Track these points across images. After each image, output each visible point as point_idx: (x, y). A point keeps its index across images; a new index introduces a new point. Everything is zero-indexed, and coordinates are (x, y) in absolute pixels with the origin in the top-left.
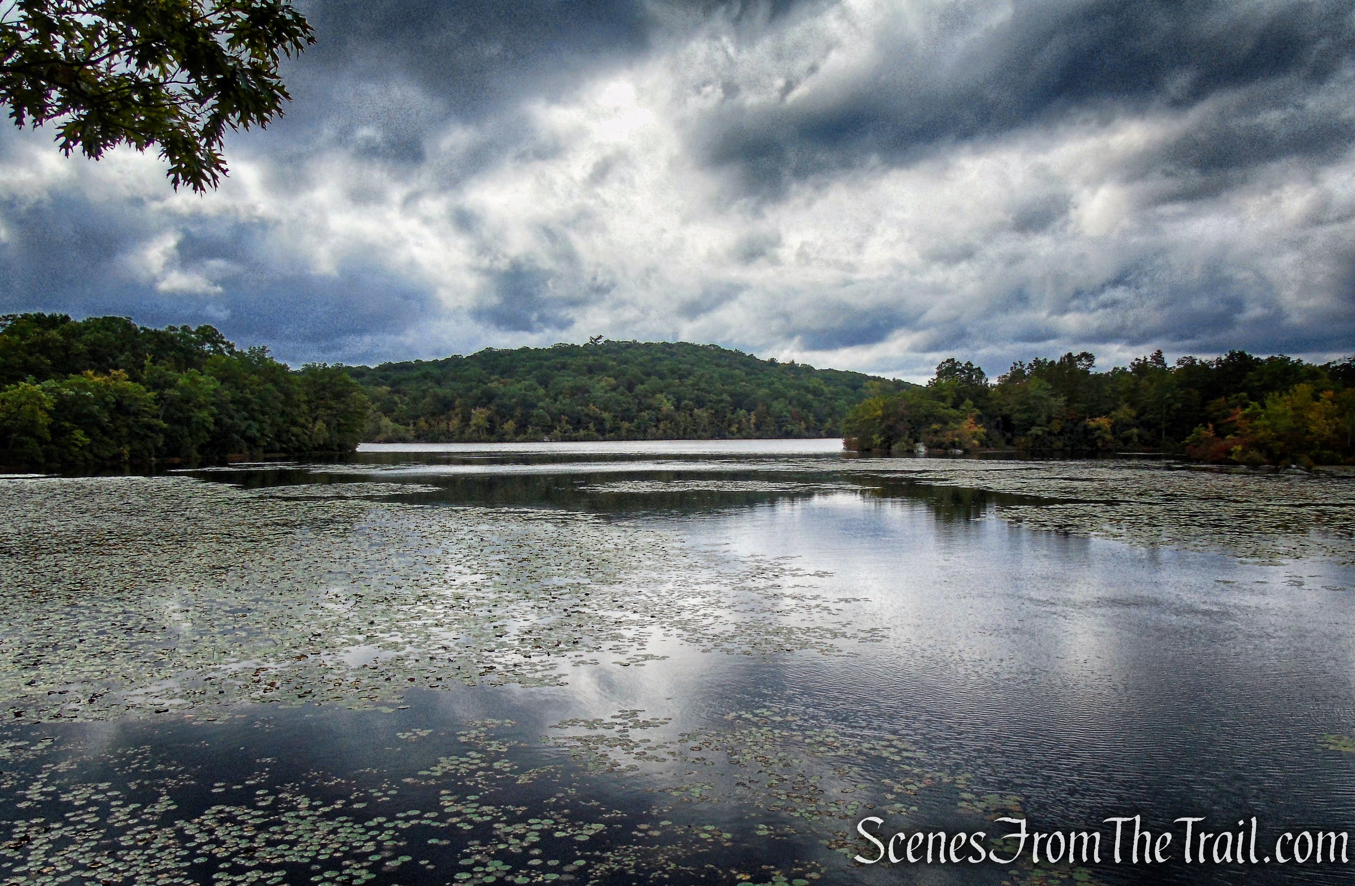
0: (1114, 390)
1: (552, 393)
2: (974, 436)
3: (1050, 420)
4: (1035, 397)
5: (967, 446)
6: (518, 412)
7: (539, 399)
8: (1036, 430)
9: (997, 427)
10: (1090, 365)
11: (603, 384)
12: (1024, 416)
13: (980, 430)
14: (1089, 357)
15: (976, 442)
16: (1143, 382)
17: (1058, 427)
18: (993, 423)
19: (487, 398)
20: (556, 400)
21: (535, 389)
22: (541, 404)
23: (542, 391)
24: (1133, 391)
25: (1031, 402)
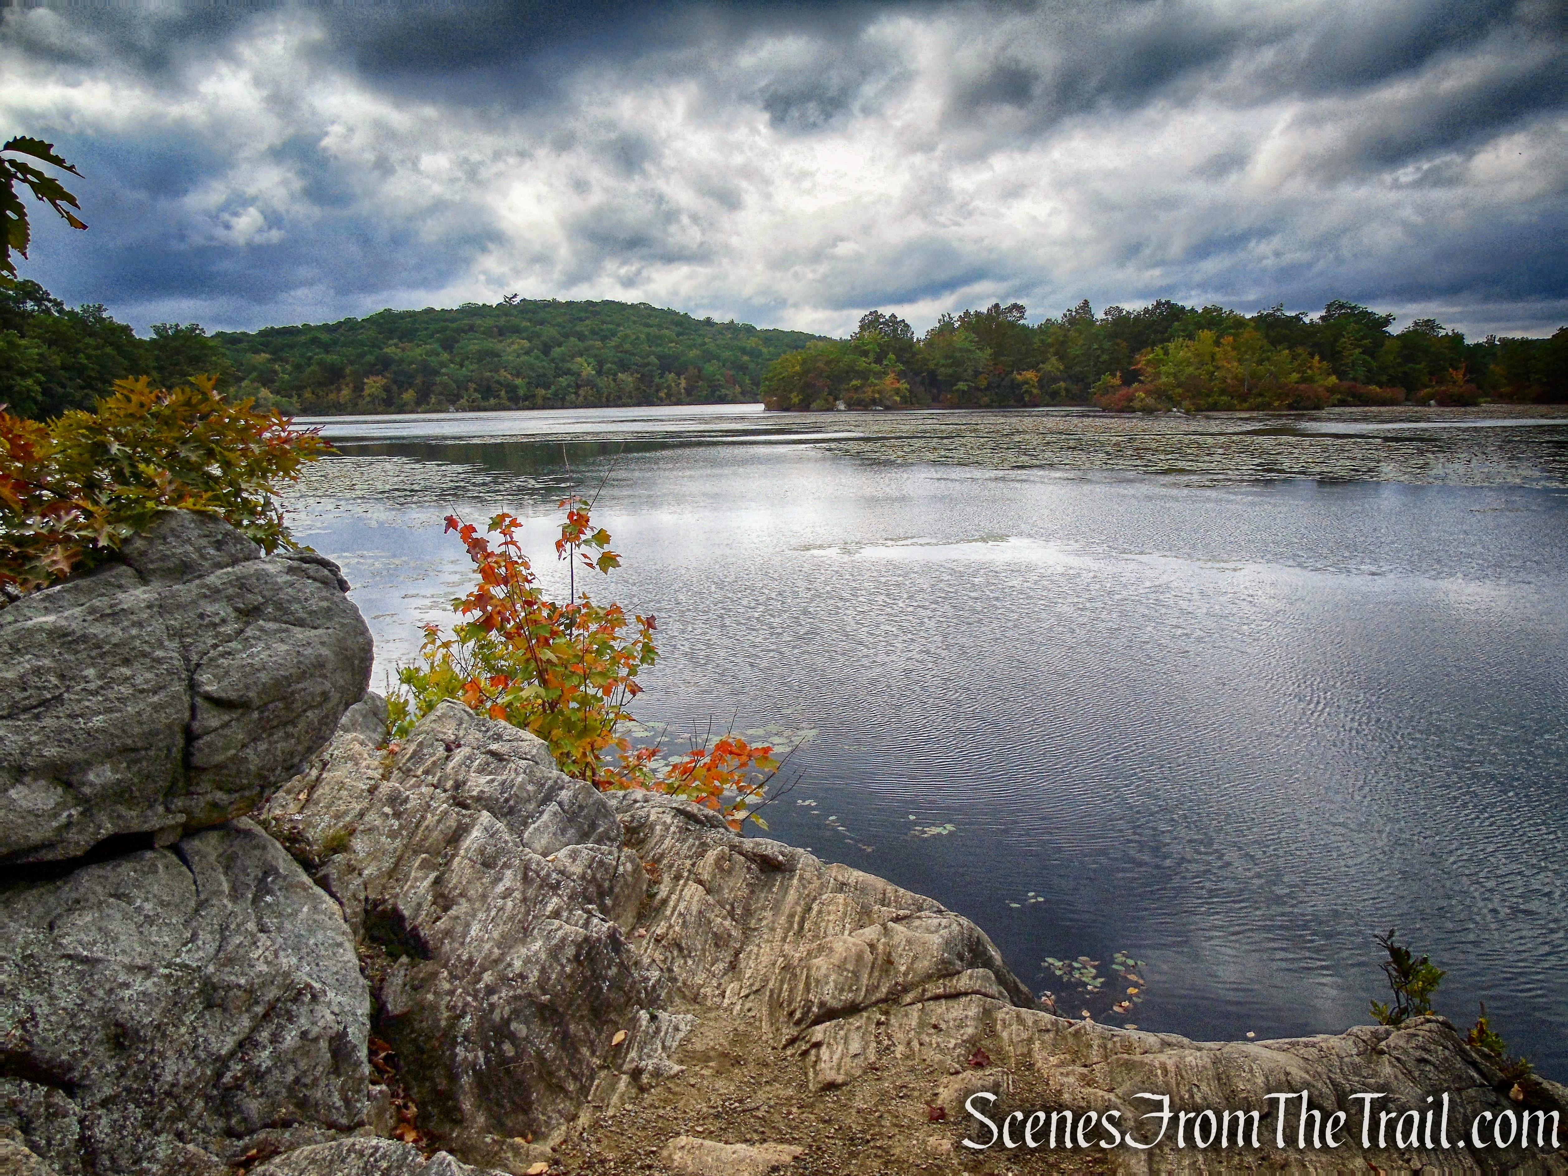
0: (1042, 341)
1: (458, 359)
2: (897, 392)
3: (977, 373)
4: (961, 350)
5: (888, 403)
6: (418, 380)
7: (443, 365)
8: (962, 386)
9: (922, 383)
10: (1022, 317)
11: (516, 347)
12: (950, 371)
13: (904, 386)
14: (1020, 309)
15: (898, 399)
16: (1072, 334)
17: (985, 383)
18: (918, 379)
19: (384, 364)
20: (462, 366)
21: (438, 354)
22: (444, 370)
23: (445, 356)
24: (1063, 343)
25: (958, 354)
